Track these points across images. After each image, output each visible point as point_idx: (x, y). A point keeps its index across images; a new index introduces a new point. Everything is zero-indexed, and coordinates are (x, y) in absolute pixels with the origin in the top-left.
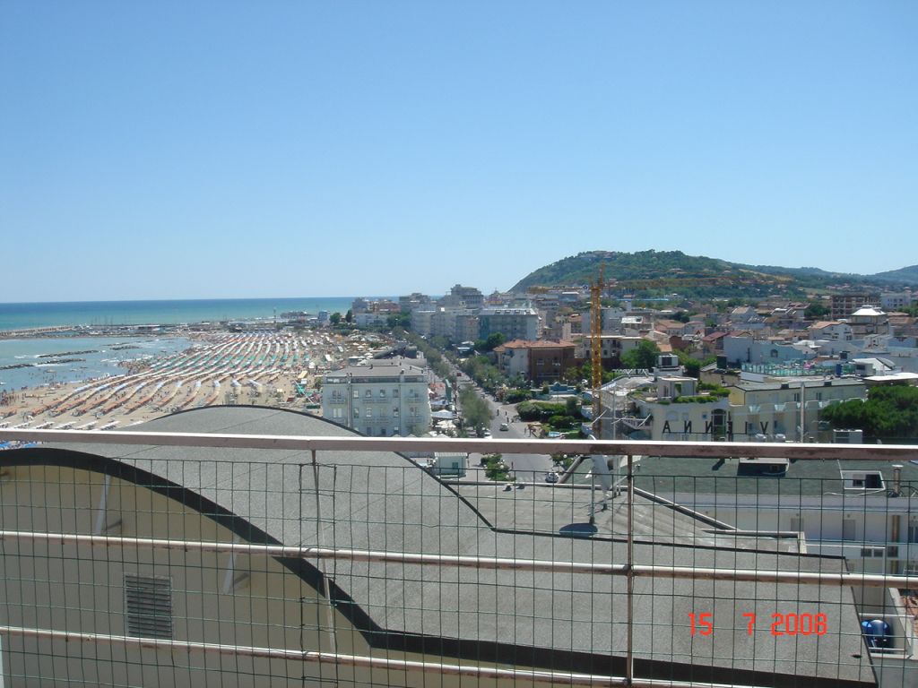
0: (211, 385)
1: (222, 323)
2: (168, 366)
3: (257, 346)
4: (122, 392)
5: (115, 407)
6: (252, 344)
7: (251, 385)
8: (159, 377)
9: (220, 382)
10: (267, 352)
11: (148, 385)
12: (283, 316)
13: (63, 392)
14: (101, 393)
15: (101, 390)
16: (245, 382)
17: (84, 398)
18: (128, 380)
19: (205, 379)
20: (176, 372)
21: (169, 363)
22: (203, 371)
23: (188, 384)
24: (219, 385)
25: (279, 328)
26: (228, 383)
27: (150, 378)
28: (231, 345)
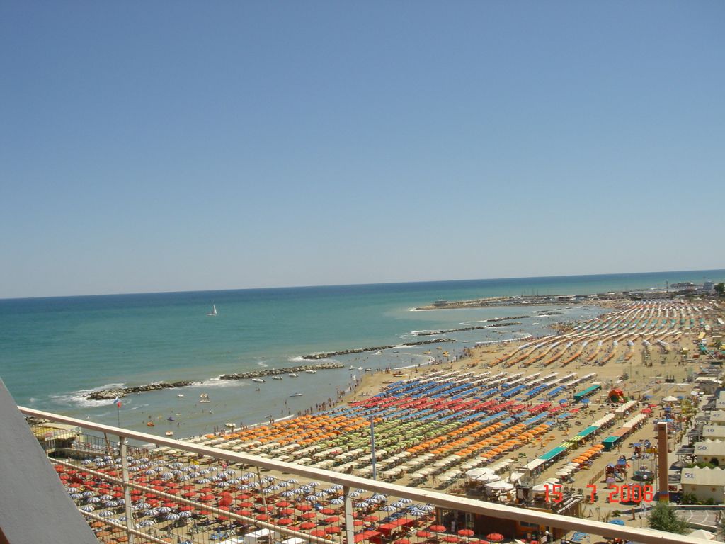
0: (626, 344)
1: (624, 293)
2: (588, 328)
3: (657, 311)
4: (555, 349)
5: (553, 361)
6: (653, 310)
7: (658, 344)
8: (583, 337)
9: (633, 341)
10: (667, 316)
11: (574, 343)
12: (673, 286)
13: (510, 349)
14: (539, 350)
15: (539, 347)
16: (654, 342)
17: (527, 354)
18: (559, 339)
19: (620, 338)
20: (596, 333)
21: (588, 326)
22: (617, 333)
23: (607, 343)
24: (633, 344)
25: (672, 296)
26: (639, 342)
27: (576, 338)
28: (636, 311)
